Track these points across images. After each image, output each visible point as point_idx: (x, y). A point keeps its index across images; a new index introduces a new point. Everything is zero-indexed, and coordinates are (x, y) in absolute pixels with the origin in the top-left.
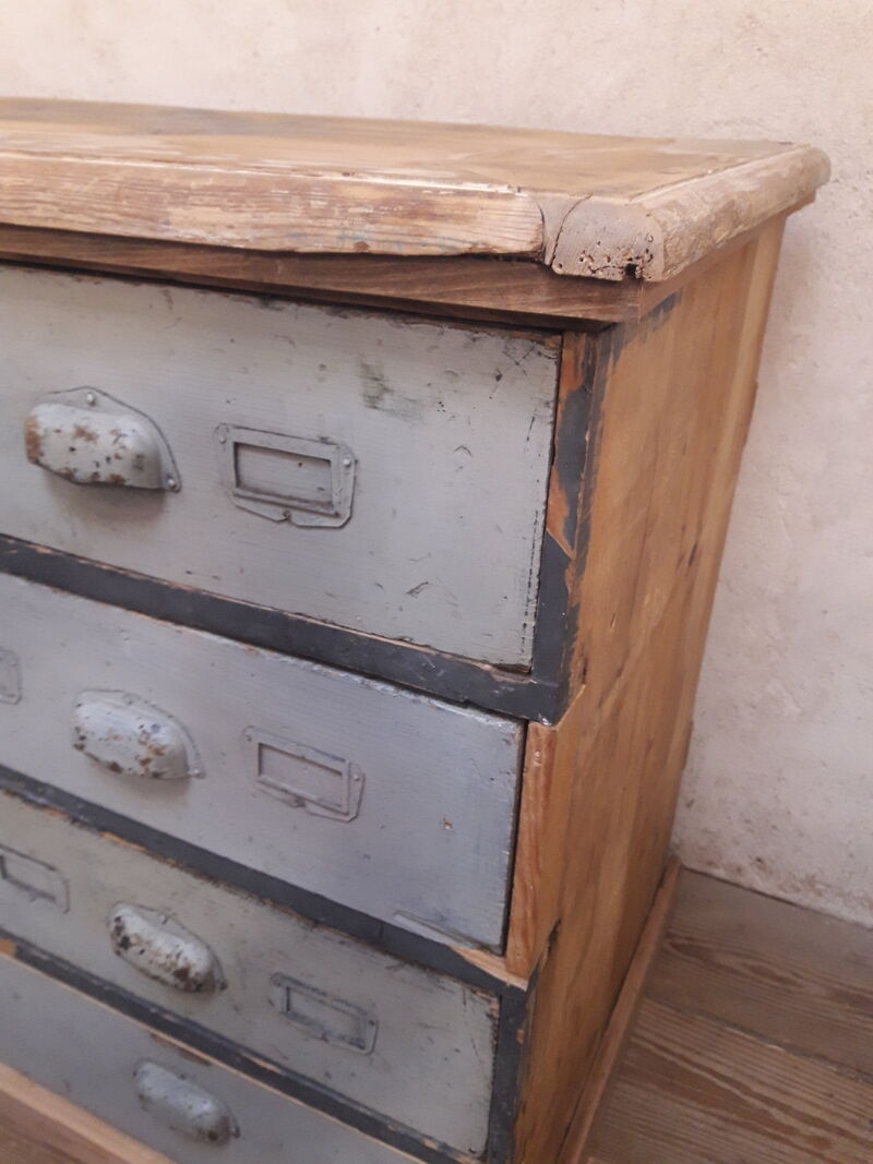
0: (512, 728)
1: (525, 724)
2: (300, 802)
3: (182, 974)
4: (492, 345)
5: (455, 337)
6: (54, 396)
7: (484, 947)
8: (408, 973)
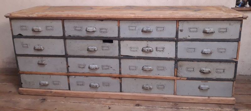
0: (237, 43)
1: (238, 42)
2: (222, 52)
3: (209, 71)
4: (237, 21)
5: (235, 21)
6: (206, 28)
7: (235, 59)
8: (229, 64)
